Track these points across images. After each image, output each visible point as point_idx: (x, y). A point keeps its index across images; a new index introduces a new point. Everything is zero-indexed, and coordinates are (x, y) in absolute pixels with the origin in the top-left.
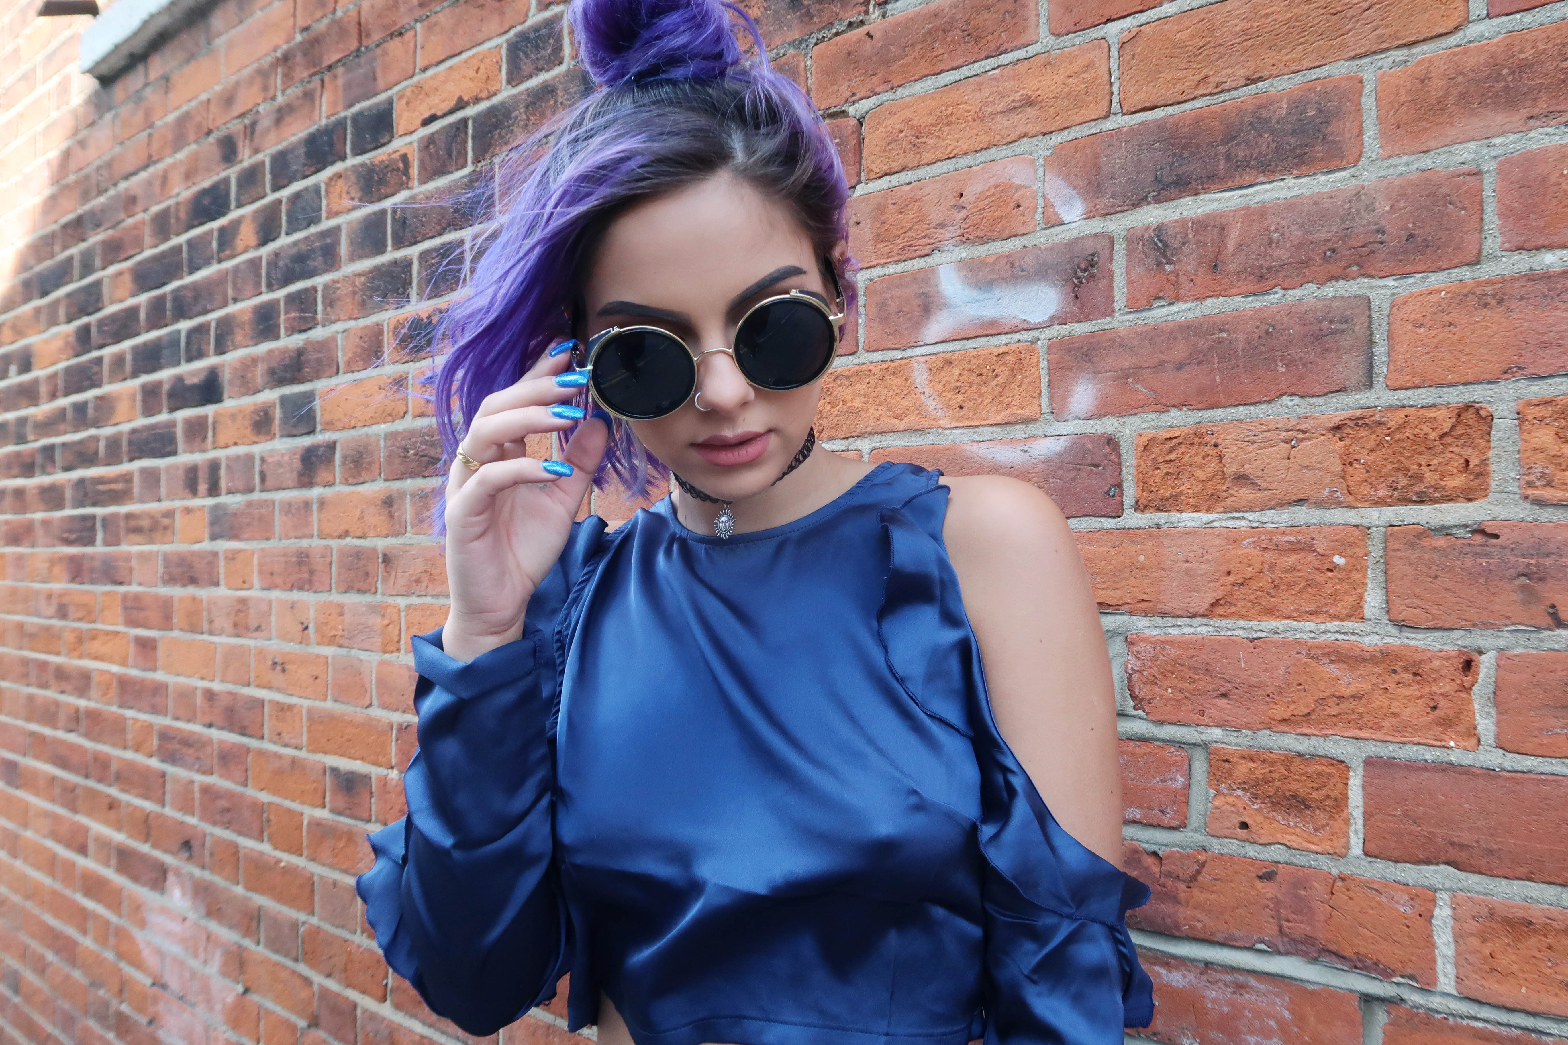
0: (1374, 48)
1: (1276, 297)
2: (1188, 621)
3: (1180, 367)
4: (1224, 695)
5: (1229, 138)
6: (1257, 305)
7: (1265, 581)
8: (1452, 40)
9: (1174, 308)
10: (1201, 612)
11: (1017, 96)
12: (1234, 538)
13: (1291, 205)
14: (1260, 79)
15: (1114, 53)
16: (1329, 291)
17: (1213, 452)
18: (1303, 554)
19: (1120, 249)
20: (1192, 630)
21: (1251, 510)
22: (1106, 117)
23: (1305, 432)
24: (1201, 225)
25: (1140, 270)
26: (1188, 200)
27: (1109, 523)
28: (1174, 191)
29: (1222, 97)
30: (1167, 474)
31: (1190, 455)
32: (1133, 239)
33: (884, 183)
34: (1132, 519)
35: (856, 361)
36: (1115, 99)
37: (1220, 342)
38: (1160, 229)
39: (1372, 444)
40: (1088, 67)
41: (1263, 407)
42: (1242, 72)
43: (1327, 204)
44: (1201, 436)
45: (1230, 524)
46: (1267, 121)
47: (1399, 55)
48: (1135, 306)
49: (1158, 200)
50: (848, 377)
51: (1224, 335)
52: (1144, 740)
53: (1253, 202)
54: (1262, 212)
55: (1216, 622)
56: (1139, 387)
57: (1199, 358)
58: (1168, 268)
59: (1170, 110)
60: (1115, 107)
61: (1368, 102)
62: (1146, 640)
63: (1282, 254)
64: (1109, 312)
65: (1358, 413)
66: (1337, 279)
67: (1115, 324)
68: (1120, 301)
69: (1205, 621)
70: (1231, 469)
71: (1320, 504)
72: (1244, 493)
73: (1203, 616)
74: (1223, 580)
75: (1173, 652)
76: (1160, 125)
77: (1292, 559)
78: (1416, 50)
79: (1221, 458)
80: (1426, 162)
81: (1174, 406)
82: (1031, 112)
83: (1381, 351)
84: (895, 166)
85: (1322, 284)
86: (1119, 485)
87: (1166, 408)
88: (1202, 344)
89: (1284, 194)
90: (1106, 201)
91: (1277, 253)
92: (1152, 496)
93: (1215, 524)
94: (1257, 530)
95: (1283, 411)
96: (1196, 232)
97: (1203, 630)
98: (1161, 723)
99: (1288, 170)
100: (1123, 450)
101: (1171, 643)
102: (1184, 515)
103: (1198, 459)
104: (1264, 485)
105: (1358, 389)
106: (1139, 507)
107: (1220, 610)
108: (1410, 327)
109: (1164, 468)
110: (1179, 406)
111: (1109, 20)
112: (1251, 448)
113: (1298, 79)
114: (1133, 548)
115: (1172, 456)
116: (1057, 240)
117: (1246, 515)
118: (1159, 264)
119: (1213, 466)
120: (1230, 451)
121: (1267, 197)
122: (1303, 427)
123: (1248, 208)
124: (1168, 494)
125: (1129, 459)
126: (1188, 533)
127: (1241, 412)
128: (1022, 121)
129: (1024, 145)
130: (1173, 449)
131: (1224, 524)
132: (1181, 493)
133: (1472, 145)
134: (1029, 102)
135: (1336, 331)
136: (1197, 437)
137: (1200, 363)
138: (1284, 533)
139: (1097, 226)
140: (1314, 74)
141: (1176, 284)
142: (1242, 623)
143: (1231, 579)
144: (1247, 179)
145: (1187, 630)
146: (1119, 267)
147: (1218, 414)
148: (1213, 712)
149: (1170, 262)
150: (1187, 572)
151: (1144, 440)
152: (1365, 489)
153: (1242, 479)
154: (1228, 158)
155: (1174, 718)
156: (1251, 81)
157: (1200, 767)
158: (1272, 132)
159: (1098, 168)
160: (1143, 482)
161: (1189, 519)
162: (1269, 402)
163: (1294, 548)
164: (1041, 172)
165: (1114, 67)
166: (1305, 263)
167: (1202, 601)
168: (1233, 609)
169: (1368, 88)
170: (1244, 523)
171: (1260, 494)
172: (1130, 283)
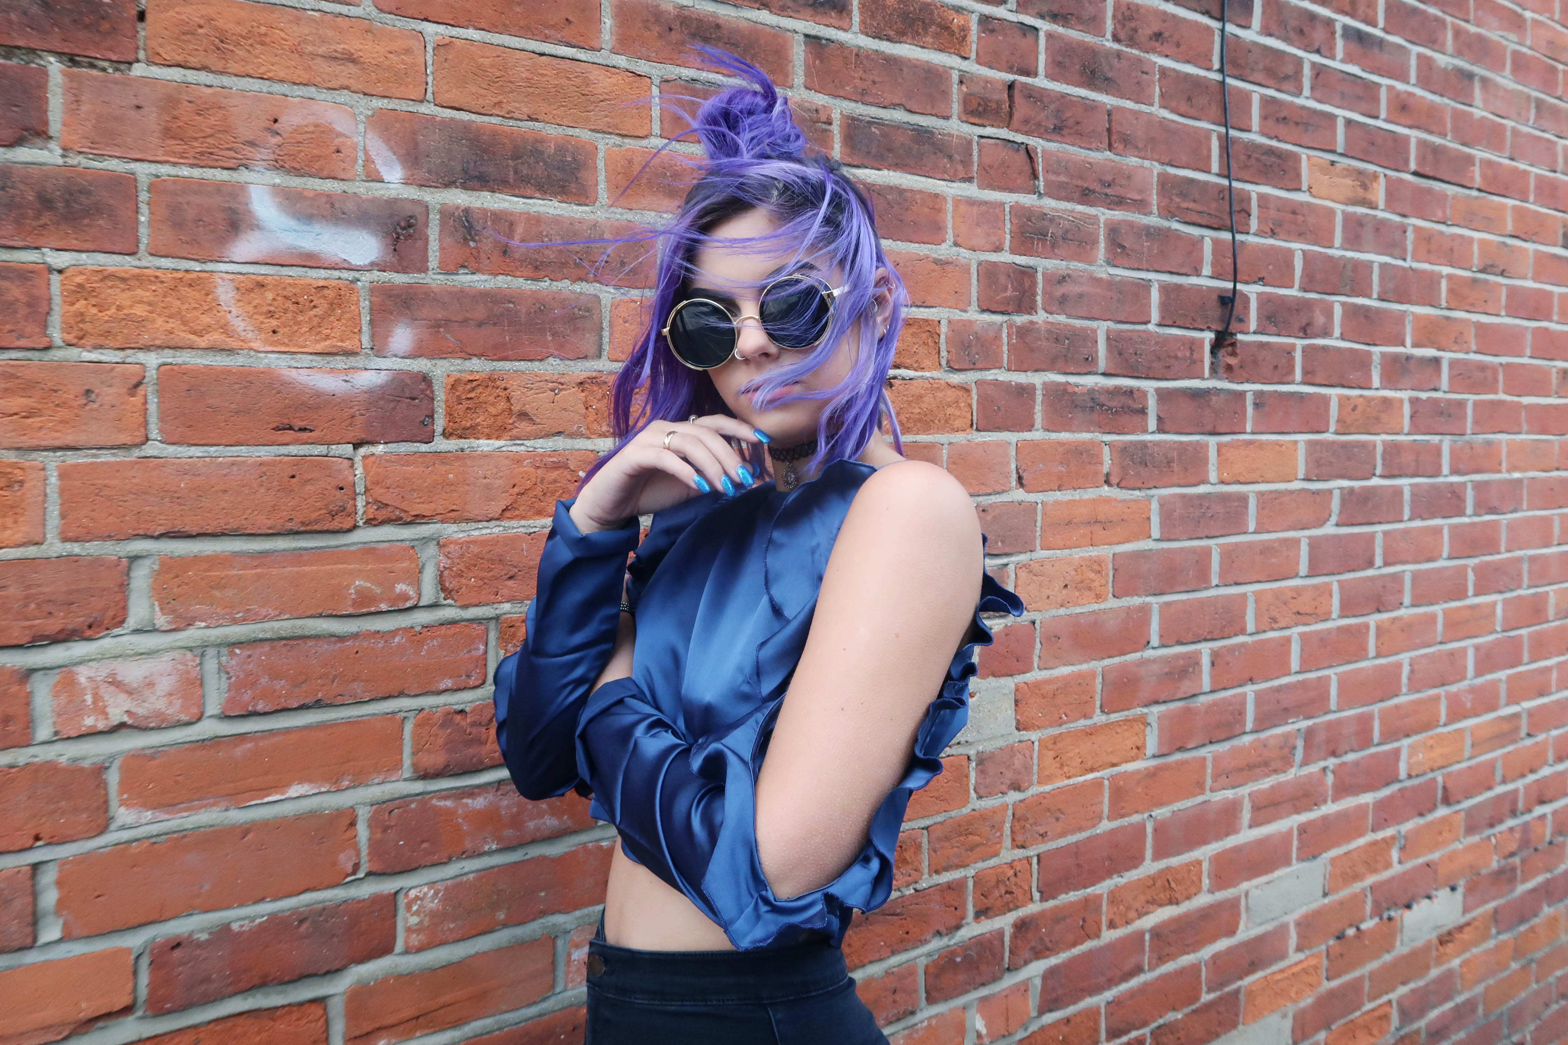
0: (606, 129)
1: (545, 284)
2: (485, 524)
3: (480, 325)
4: (511, 578)
5: (516, 157)
6: (534, 288)
7: (538, 491)
8: (644, 142)
9: (475, 277)
10: (497, 516)
11: (340, 48)
12: (518, 460)
13: (556, 220)
14: (537, 120)
15: (430, 48)
16: (578, 287)
17: (503, 394)
18: (561, 471)
19: (434, 219)
20: (488, 531)
21: (528, 439)
22: (422, 101)
23: (562, 384)
24: (498, 217)
25: (449, 240)
26: (487, 194)
27: (424, 448)
28: (476, 184)
29: (511, 122)
30: (468, 408)
31: (486, 395)
32: (446, 214)
33: (176, 74)
34: (441, 444)
35: (137, 263)
36: (430, 90)
37: (508, 310)
38: (467, 211)
39: (599, 396)
40: (408, 51)
41: (537, 363)
42: (525, 110)
43: (577, 226)
44: (494, 380)
45: (514, 449)
46: (541, 153)
47: (618, 140)
48: (446, 269)
49: (464, 187)
50: (123, 280)
51: (511, 305)
52: (453, 622)
53: (533, 210)
54: (536, 220)
55: (504, 523)
56: (448, 336)
57: (494, 320)
58: (472, 244)
59: (474, 117)
60: (429, 96)
61: (601, 164)
62: (455, 542)
63: (551, 255)
64: (423, 269)
65: (594, 374)
66: (581, 279)
67: (427, 280)
68: (433, 262)
69: (498, 523)
70: (516, 408)
71: (572, 436)
72: (524, 427)
73: (497, 519)
74: (511, 491)
75: (475, 549)
76: (466, 127)
77: (554, 475)
78: (626, 140)
79: (508, 399)
80: (629, 216)
81: (475, 355)
82: (352, 68)
83: (606, 333)
84: (193, 61)
85: (574, 281)
86: (432, 417)
87: (469, 356)
88: (497, 310)
89: (551, 211)
90: (422, 174)
91: (547, 252)
92: (456, 426)
93: (504, 449)
94: (532, 454)
95: (549, 368)
96: (493, 222)
97: (496, 530)
98: (465, 607)
99: (555, 194)
100: (436, 387)
101: (474, 542)
102: (481, 442)
103: (491, 398)
104: (538, 420)
105: (593, 358)
106: (446, 435)
107: (508, 514)
108: (621, 321)
109: (466, 404)
110: (479, 356)
111: (426, 20)
112: (530, 393)
113: (560, 130)
114: (443, 468)
115: (472, 395)
116: (378, 194)
117: (525, 442)
118: (465, 239)
119: (503, 405)
120: (516, 394)
121: (542, 209)
122: (562, 380)
123: (528, 213)
124: (468, 425)
125: (440, 395)
126: (486, 456)
127: (522, 365)
128: (346, 73)
129: (344, 97)
130: (473, 389)
131: (510, 449)
132: (478, 424)
133: (653, 214)
134: (351, 59)
135: (583, 317)
136: (491, 381)
137: (495, 324)
138: (550, 456)
139: (412, 193)
140: (570, 131)
141: (477, 258)
142: (523, 522)
143: (516, 490)
144: (529, 192)
145: (484, 531)
146: (433, 232)
147: (507, 365)
148: (505, 592)
149: (474, 241)
150: (488, 487)
151: (452, 380)
152: (595, 426)
153: (523, 415)
154: (516, 172)
155: (475, 601)
156: (531, 119)
157: (493, 635)
158: (545, 163)
159: (416, 145)
160: (449, 414)
161: (485, 445)
162: (541, 360)
163: (556, 466)
164: (361, 128)
165: (430, 62)
166: (564, 265)
167: (496, 508)
168: (517, 513)
169: (601, 155)
170: (523, 448)
171: (535, 427)
172: (442, 249)
